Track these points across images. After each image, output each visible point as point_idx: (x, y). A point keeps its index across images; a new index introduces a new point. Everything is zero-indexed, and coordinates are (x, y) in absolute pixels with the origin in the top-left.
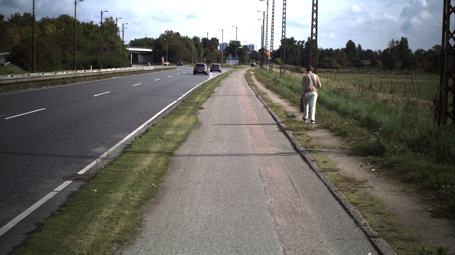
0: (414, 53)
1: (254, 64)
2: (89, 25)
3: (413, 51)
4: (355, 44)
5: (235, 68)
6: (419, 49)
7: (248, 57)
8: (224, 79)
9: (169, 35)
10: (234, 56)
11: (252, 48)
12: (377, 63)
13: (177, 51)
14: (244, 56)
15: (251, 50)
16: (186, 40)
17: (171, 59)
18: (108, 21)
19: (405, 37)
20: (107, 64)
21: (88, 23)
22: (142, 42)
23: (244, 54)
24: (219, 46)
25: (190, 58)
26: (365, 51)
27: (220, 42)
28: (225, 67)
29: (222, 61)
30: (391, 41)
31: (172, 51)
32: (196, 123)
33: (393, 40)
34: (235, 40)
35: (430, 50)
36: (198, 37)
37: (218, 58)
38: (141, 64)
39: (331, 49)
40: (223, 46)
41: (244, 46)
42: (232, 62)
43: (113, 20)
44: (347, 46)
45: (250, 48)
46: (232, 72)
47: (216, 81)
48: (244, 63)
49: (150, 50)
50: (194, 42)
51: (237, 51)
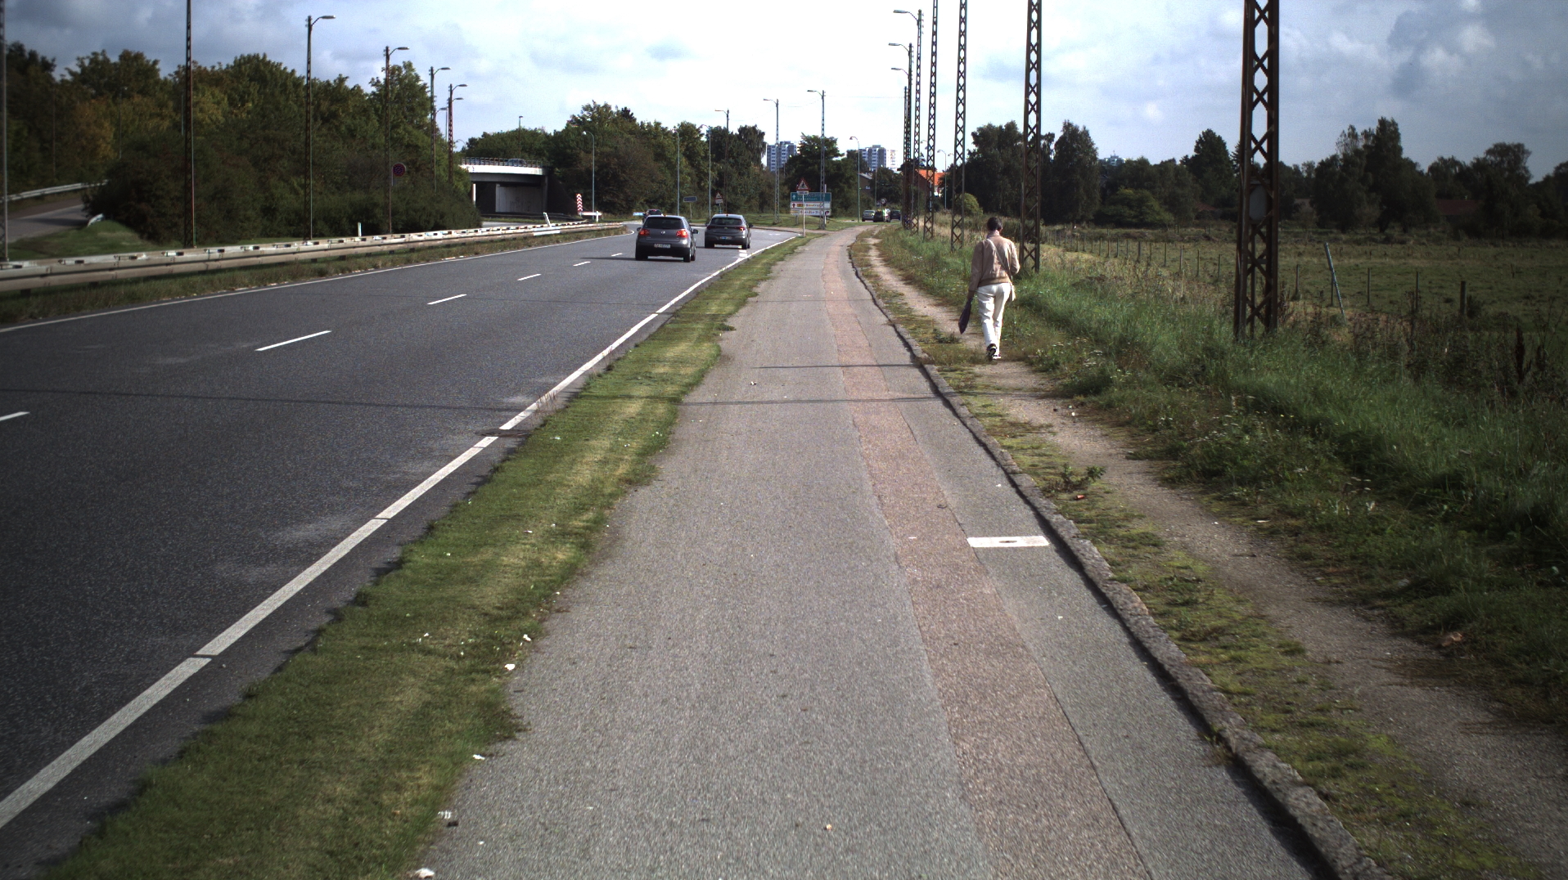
0: (1426, 171)
1: (881, 213)
2: (334, 89)
3: (1424, 167)
4: (1224, 145)
5: (819, 229)
6: (1442, 159)
7: (864, 190)
8: (782, 259)
9: (600, 120)
10: (814, 187)
11: (879, 158)
12: (1297, 207)
13: (624, 172)
14: (849, 187)
15: (875, 165)
16: (656, 136)
17: (607, 198)
18: (399, 75)
19: (1389, 119)
20: (404, 218)
21: (328, 82)
22: (508, 142)
23: (847, 181)
24: (764, 153)
25: (671, 197)
27: (770, 140)
28: (787, 226)
29: (777, 206)
30: (1347, 132)
31: (607, 173)
32: (718, 355)
33: (1352, 128)
34: (820, 136)
35: (1478, 160)
36: (693, 126)
37: (762, 195)
38: (506, 217)
39: (1143, 163)
40: (780, 154)
41: (851, 153)
42: (808, 209)
43: (413, 73)
44: (1197, 149)
45: (870, 160)
46: (809, 240)
47: (759, 266)
48: (849, 210)
49: (536, 171)
50: (683, 141)
51: (827, 171)
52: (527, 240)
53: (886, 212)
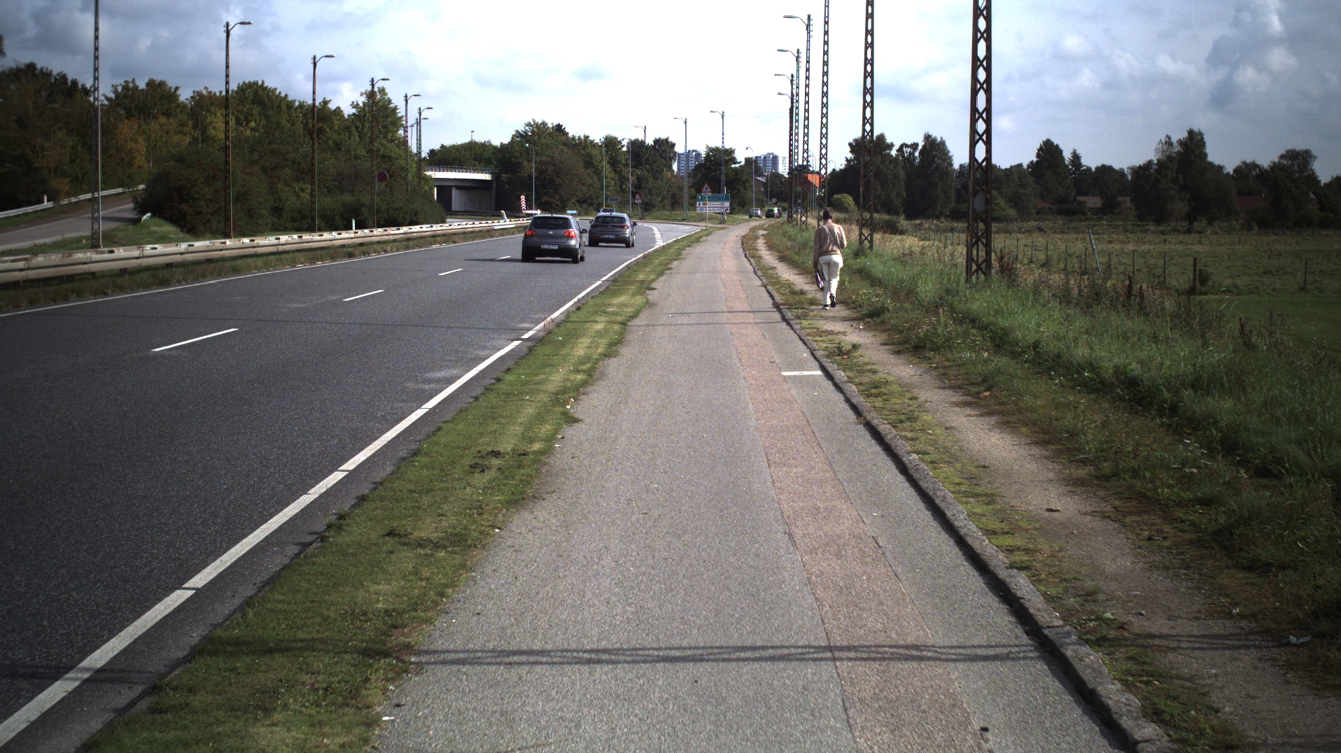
0: (1232, 172)
1: (772, 211)
2: (319, 110)
3: (1229, 169)
4: (1061, 152)
5: (720, 223)
6: (1244, 163)
7: (758, 191)
8: (690, 246)
9: (539, 134)
10: (716, 190)
11: (773, 164)
12: (1120, 204)
13: (559, 177)
14: (745, 189)
15: (768, 170)
16: (585, 147)
17: (545, 199)
18: (374, 98)
19: (1196, 130)
22: (462, 152)
23: (744, 183)
24: (675, 160)
25: (597, 198)
26: (1093, 170)
27: (679, 149)
28: (695, 221)
29: (686, 204)
30: (1163, 141)
31: (545, 178)
32: (647, 303)
34: (721, 147)
35: (1274, 163)
36: (616, 139)
37: (673, 196)
38: (462, 215)
40: (688, 161)
41: (748, 160)
42: (710, 207)
43: (386, 97)
44: (1038, 155)
45: (765, 166)
46: (712, 232)
47: (672, 251)
48: (746, 208)
49: (487, 177)
50: (607, 151)
51: (727, 176)
52: (490, 233)
53: (776, 210)
